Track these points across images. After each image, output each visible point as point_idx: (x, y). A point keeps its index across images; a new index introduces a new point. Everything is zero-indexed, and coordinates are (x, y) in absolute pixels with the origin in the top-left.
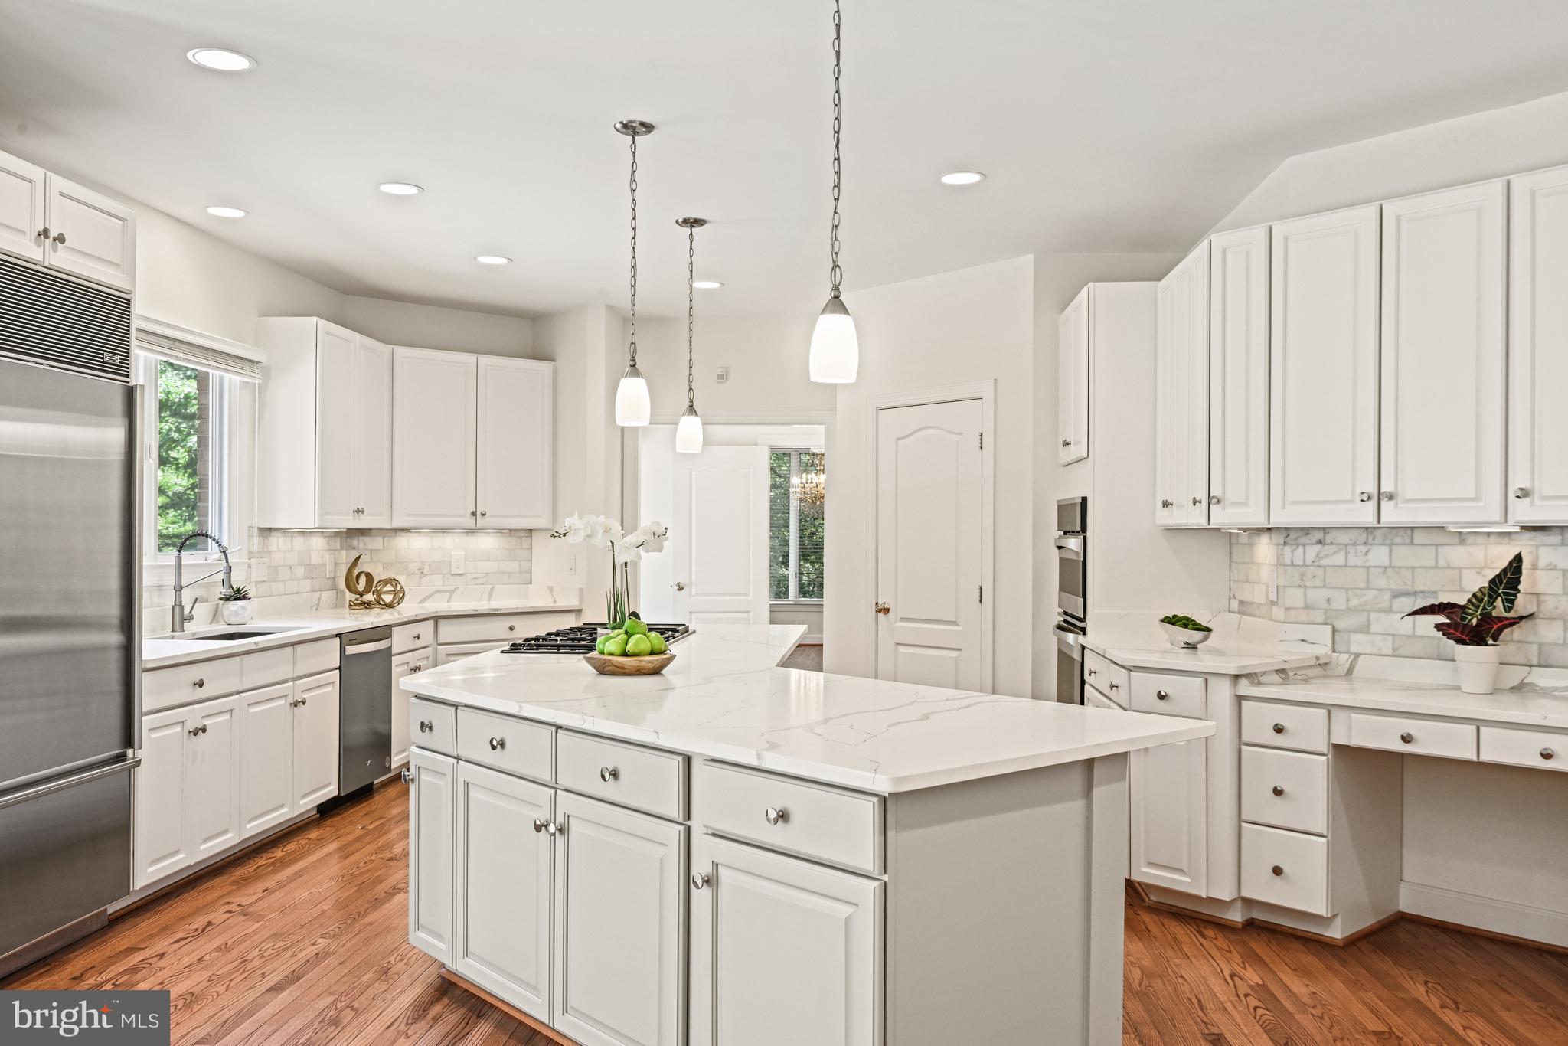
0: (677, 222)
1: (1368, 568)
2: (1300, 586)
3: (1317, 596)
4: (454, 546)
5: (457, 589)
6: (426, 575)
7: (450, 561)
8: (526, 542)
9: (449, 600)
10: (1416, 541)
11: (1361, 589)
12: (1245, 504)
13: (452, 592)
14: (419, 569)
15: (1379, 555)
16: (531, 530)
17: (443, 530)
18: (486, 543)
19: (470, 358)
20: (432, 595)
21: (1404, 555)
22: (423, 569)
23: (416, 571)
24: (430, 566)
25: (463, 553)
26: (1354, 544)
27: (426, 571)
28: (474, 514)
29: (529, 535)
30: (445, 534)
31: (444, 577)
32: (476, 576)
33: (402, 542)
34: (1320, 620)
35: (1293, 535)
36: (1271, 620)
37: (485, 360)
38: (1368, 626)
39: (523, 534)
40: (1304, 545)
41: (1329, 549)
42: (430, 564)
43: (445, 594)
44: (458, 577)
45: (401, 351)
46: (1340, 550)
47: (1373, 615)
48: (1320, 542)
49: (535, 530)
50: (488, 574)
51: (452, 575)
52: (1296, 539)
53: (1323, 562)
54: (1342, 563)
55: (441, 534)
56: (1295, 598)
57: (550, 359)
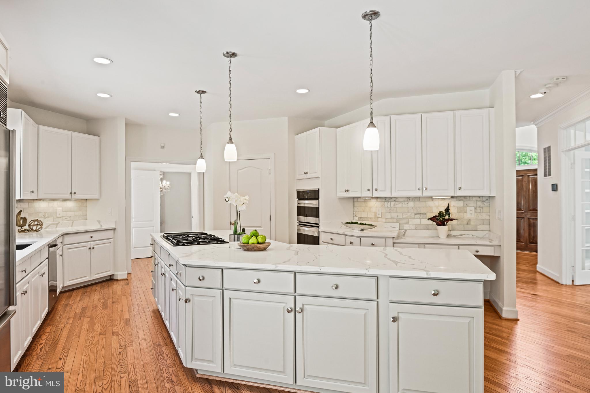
0: (196, 91)
1: (408, 207)
2: (389, 213)
3: (394, 215)
4: (57, 206)
5: (59, 223)
6: (47, 218)
7: (56, 212)
8: (85, 204)
9: (56, 227)
10: (421, 200)
11: (406, 213)
12: (385, 191)
13: (57, 224)
14: (44, 216)
15: (411, 204)
16: (87, 200)
17: (53, 200)
18: (70, 204)
19: (69, 133)
20: (50, 225)
21: (418, 204)
22: (45, 215)
23: (42, 216)
24: (48, 215)
25: (61, 209)
26: (404, 201)
27: (47, 216)
28: (71, 193)
29: (86, 201)
30: (54, 201)
31: (54, 218)
32: (67, 217)
33: (37, 205)
34: (395, 221)
35: (387, 199)
36: (378, 222)
37: (75, 134)
38: (408, 222)
39: (84, 201)
40: (390, 202)
41: (397, 203)
42: (48, 214)
43: (55, 225)
44: (60, 218)
45: (41, 127)
46: (400, 203)
47: (410, 220)
48: (395, 201)
49: (89, 199)
50: (71, 216)
51: (57, 217)
52: (388, 200)
53: (396, 206)
54: (401, 206)
55: (52, 201)
56: (388, 216)
57: (97, 135)
